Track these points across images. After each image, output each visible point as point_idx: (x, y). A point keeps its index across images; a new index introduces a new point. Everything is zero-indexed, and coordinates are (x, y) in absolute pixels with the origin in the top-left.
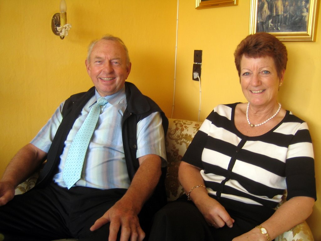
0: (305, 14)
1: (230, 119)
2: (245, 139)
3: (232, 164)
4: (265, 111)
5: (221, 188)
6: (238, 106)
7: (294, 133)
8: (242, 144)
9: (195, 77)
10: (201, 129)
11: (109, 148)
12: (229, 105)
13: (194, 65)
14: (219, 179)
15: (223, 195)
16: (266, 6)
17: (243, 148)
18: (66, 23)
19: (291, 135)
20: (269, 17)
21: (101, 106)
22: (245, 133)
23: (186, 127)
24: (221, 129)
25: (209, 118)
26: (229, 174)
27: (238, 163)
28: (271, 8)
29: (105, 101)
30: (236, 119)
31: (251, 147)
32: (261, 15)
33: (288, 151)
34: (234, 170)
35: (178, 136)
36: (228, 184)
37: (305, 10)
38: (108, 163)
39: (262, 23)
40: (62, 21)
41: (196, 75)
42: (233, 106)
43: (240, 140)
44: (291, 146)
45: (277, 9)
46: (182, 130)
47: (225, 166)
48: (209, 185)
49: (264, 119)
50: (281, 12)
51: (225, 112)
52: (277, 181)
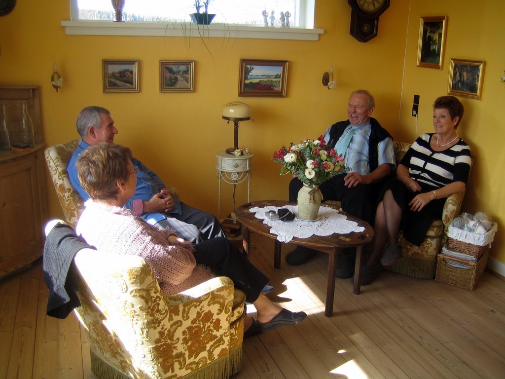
0: (477, 83)
1: (428, 142)
2: (434, 152)
3: (425, 165)
4: (446, 137)
5: (418, 176)
6: (434, 135)
7: (460, 151)
8: (432, 155)
9: (414, 114)
10: (411, 147)
11: (360, 153)
12: (429, 134)
13: (414, 105)
14: (417, 172)
15: (418, 180)
16: (458, 74)
17: (432, 157)
18: (333, 80)
19: (458, 152)
20: (460, 81)
21: (354, 130)
22: (435, 149)
23: (404, 147)
24: (422, 147)
25: (416, 141)
26: (423, 170)
27: (428, 164)
28: (460, 75)
29: (357, 128)
30: (431, 142)
31: (437, 156)
32: (455, 79)
33: (455, 160)
34: (426, 168)
35: (399, 152)
36: (422, 175)
37: (477, 81)
38: (358, 162)
39: (456, 84)
40: (331, 79)
41: (415, 112)
42: (431, 135)
43: (431, 153)
44: (458, 157)
45: (463, 77)
46: (401, 148)
47: (421, 165)
48: (411, 175)
49: (446, 142)
50: (465, 80)
51: (426, 138)
52: (448, 175)
